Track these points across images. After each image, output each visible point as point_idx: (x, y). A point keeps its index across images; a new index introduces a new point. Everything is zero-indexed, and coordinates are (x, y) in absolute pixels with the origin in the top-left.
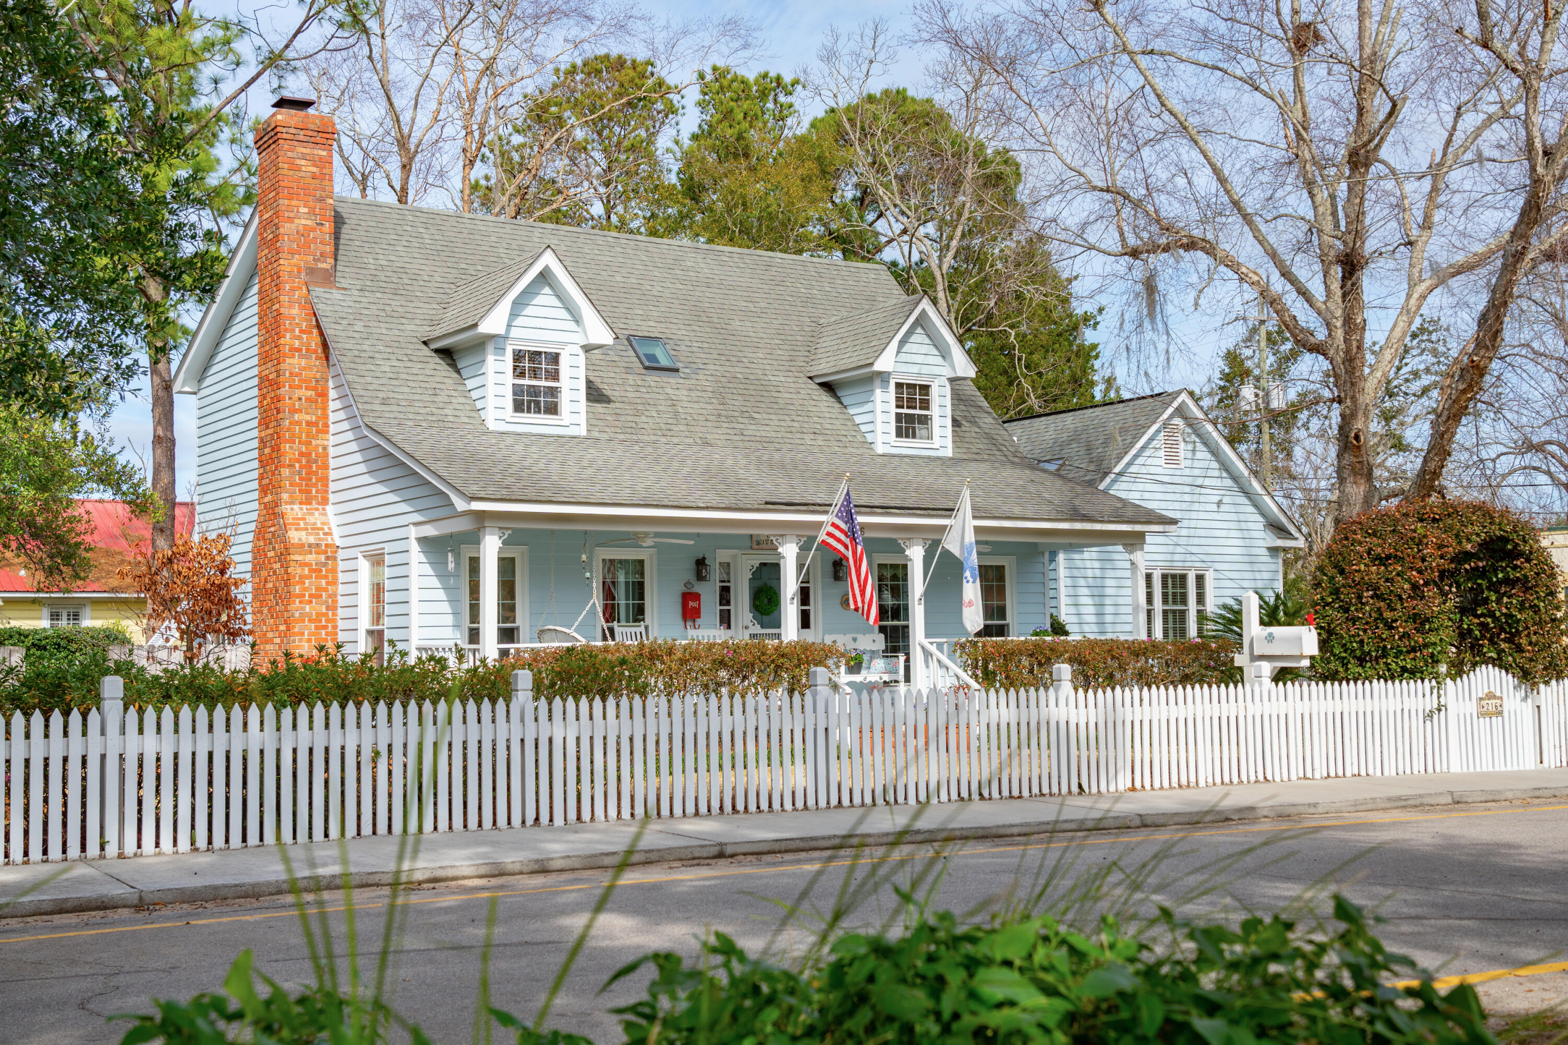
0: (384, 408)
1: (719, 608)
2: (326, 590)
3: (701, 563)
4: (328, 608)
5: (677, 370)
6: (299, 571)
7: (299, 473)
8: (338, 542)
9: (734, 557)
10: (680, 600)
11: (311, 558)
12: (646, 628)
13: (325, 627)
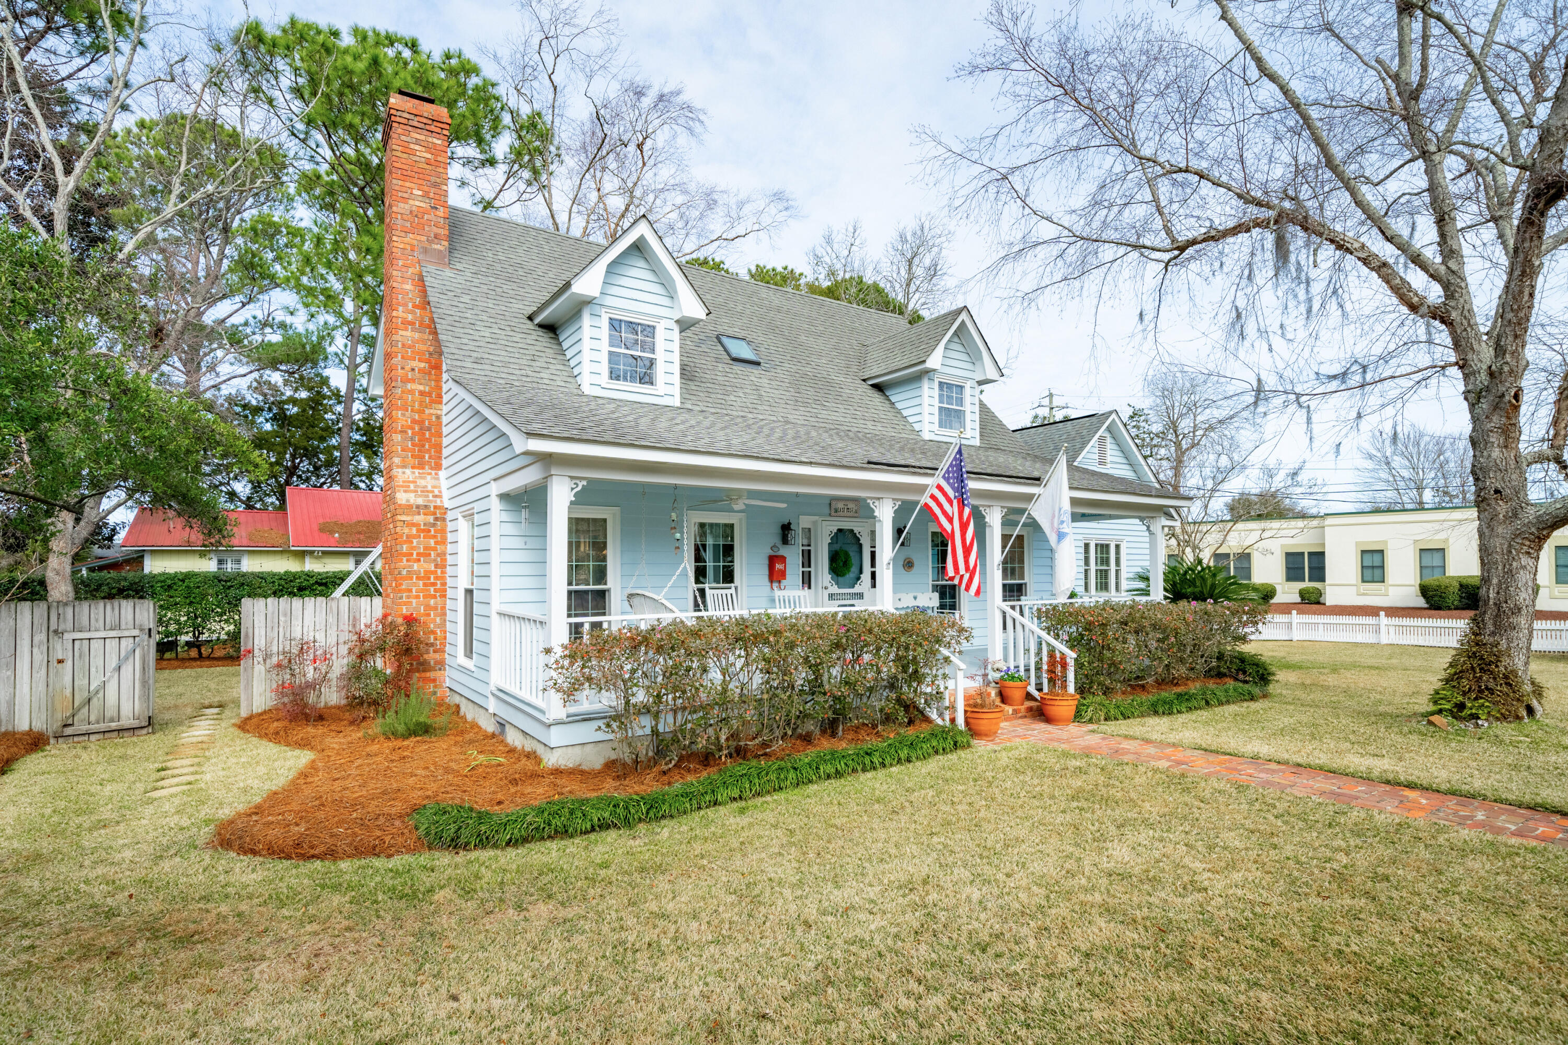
0: (476, 366)
1: (801, 569)
2: (435, 549)
3: (786, 529)
4: (436, 566)
5: (758, 364)
6: (406, 530)
7: (412, 439)
8: (447, 504)
9: (815, 523)
10: (767, 562)
11: (419, 519)
12: (736, 588)
13: (434, 584)
